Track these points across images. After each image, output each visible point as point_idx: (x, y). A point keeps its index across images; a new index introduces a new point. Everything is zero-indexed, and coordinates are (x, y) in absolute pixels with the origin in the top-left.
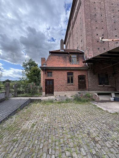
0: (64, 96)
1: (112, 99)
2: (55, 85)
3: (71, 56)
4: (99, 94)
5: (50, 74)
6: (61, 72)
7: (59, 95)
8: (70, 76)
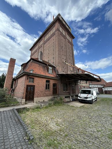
0: (43, 101)
1: (71, 100)
2: (35, 91)
3: (49, 68)
4: (65, 97)
5: (32, 80)
6: (42, 79)
7: (38, 100)
8: (48, 83)
